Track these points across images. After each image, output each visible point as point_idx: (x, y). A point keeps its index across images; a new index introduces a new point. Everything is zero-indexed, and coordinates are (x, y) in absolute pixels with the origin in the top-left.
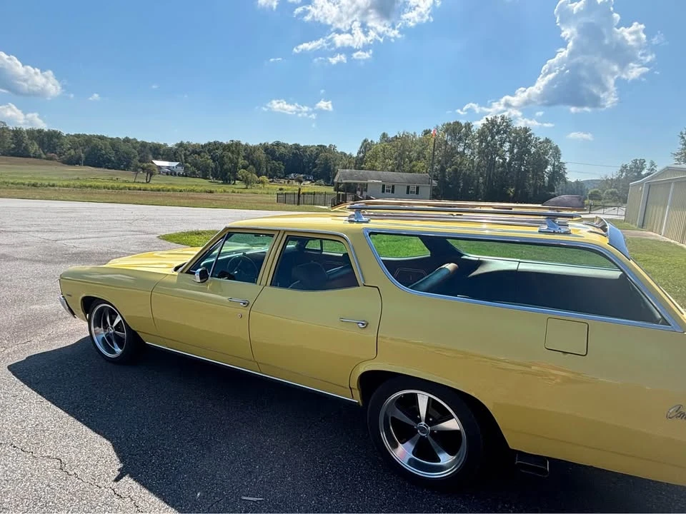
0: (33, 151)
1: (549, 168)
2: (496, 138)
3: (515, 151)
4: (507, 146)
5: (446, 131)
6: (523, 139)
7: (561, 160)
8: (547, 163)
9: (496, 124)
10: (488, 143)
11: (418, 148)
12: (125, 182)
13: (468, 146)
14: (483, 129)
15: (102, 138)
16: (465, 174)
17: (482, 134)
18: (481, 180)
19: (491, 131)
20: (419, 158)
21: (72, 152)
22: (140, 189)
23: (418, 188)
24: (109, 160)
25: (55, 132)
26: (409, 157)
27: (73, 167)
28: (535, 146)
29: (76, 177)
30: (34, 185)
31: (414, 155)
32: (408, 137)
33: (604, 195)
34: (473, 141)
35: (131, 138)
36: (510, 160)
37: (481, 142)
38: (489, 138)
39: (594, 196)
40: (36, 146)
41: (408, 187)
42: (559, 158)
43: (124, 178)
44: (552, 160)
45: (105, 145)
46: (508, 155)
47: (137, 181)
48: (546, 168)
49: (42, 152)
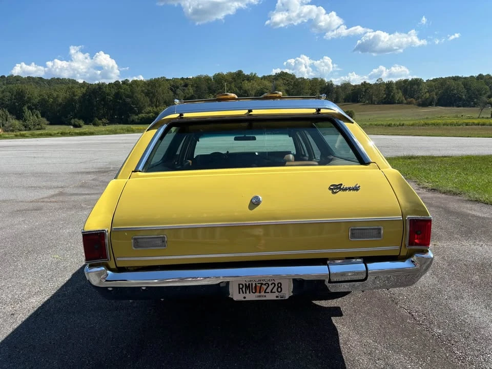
0: (398, 98)
12: (469, 118)
15: (456, 79)
21: (428, 95)
22: (478, 124)
24: (460, 99)
25: (416, 80)
27: (426, 108)
29: (426, 117)
30: (389, 125)
35: (484, 74)
40: (401, 94)
43: (469, 114)
45: (458, 85)
47: (481, 116)
49: (404, 99)
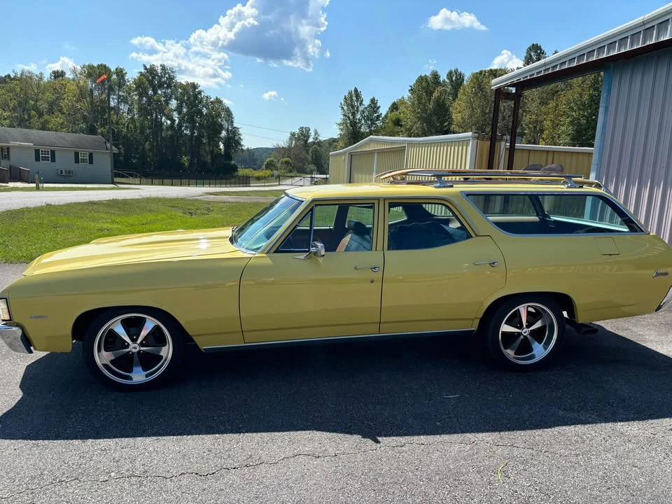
1: (224, 133)
2: (159, 92)
3: (185, 110)
4: (174, 104)
5: (89, 75)
6: (191, 95)
7: (235, 125)
8: (221, 127)
9: (157, 75)
10: (149, 98)
11: (49, 96)
13: (123, 100)
14: (140, 79)
16: (125, 136)
17: (140, 85)
18: (147, 146)
19: (151, 83)
20: (51, 111)
23: (91, 155)
26: (37, 110)
28: (206, 106)
31: (43, 106)
32: (31, 78)
33: (279, 165)
34: (129, 94)
36: (179, 123)
37: (141, 95)
38: (150, 92)
39: (270, 166)
41: (77, 154)
42: (232, 122)
44: (225, 124)
46: (177, 116)
48: (221, 133)
